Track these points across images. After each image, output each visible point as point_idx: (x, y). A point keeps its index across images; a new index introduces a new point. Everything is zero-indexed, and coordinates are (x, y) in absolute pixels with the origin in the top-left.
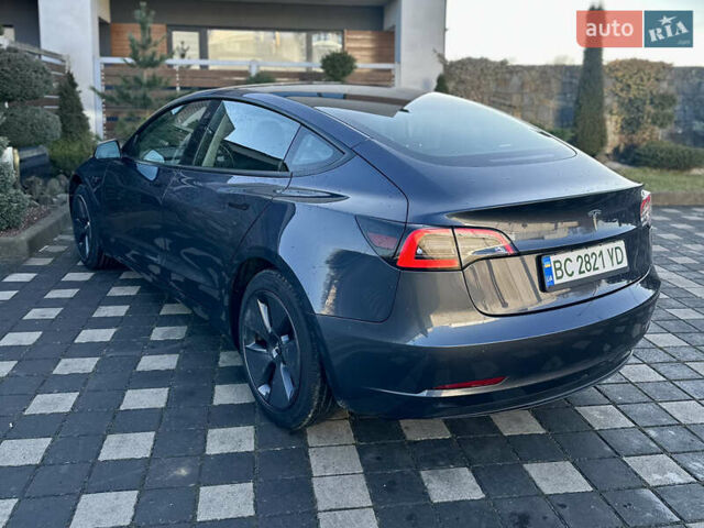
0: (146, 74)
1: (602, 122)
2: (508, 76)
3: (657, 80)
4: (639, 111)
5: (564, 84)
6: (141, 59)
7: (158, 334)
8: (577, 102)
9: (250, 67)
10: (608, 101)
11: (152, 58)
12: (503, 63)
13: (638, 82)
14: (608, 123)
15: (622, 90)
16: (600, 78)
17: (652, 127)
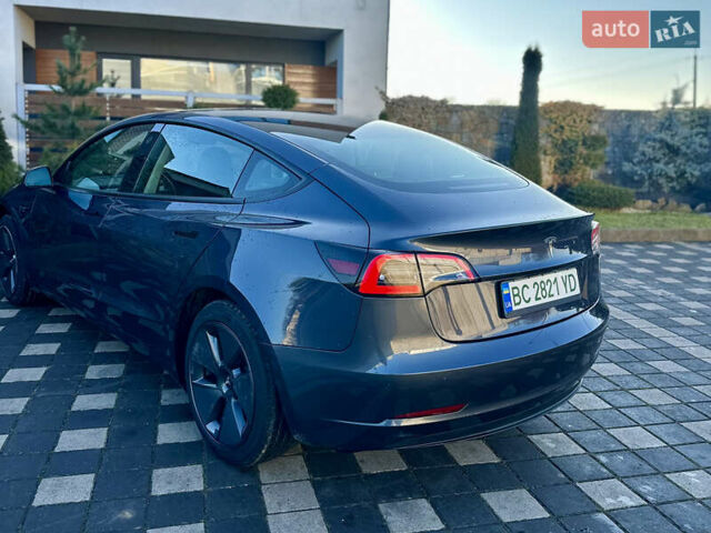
0: (75, 103)
1: (537, 162)
2: (448, 115)
3: (590, 122)
4: (572, 152)
5: (502, 124)
6: (69, 87)
7: (93, 372)
8: (514, 142)
9: (187, 97)
10: (543, 142)
11: (81, 86)
12: (443, 102)
13: (572, 123)
14: (542, 163)
15: (556, 131)
16: (535, 118)
17: (583, 167)
